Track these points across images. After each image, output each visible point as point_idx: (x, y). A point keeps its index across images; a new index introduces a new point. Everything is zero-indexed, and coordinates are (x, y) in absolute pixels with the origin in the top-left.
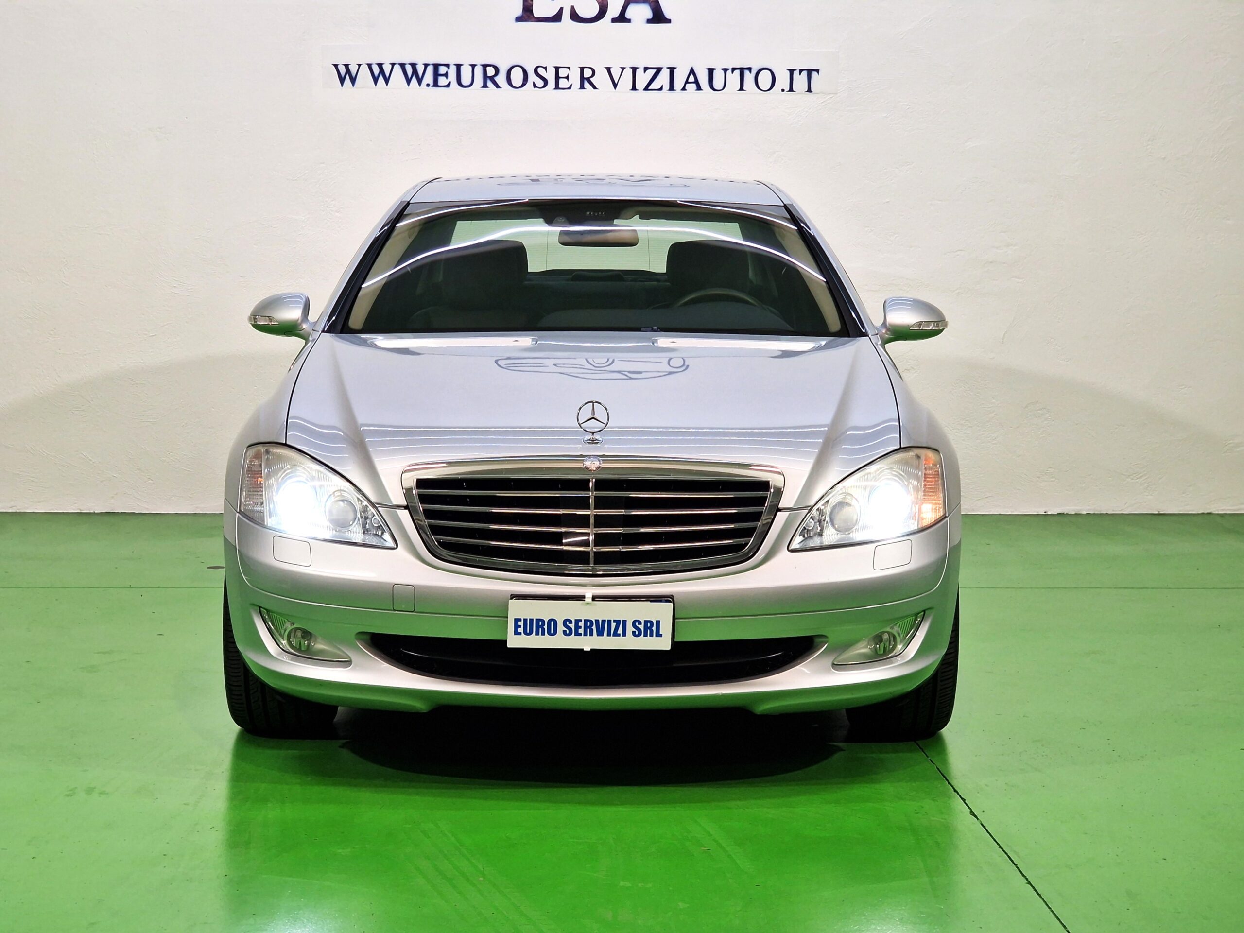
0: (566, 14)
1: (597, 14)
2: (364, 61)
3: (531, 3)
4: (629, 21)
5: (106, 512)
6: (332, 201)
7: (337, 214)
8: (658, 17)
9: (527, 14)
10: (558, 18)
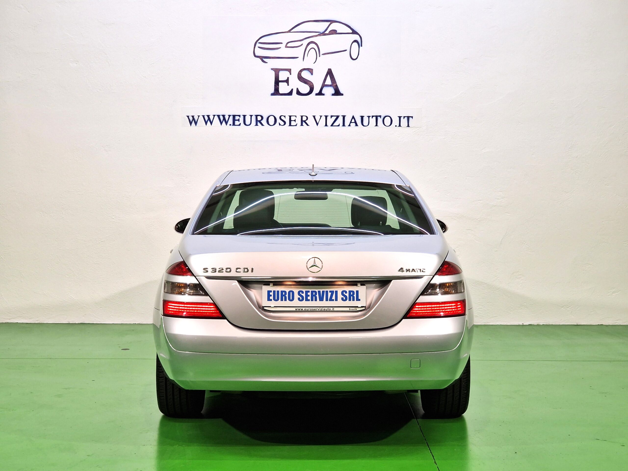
0: (295, 92)
1: (309, 92)
2: (201, 115)
3: (278, 87)
4: (324, 95)
5: (81, 323)
6: (186, 178)
7: (188, 184)
8: (337, 93)
9: (276, 92)
10: (290, 93)
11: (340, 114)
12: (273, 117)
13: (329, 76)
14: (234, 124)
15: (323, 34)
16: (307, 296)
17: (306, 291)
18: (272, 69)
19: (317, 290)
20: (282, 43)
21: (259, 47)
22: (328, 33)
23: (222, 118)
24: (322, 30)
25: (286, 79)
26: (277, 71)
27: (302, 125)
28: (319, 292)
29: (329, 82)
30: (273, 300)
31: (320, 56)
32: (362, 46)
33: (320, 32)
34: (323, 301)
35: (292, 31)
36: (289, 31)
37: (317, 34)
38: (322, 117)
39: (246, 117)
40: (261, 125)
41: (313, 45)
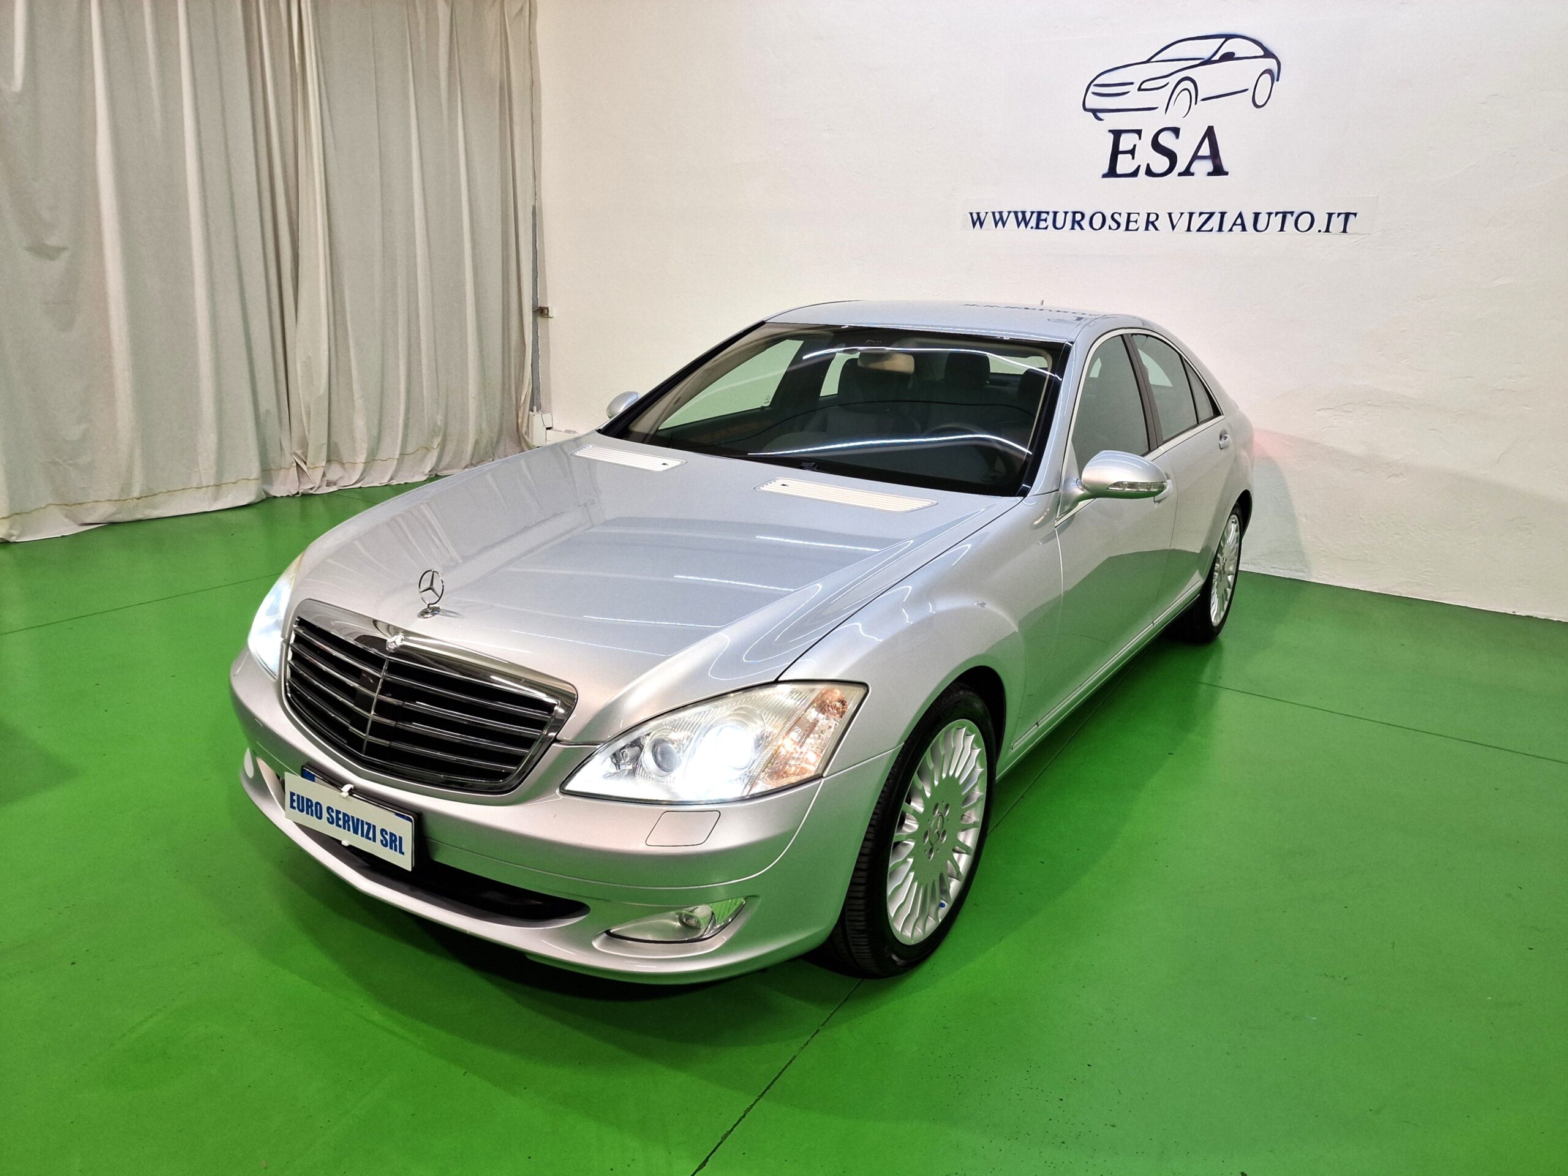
0: (1142, 170)
1: (1169, 168)
2: (990, 211)
3: (1116, 162)
4: (1193, 174)
8: (1218, 170)
9: (1112, 172)
10: (1135, 174)
11: (1218, 210)
12: (1100, 215)
13: (1207, 141)
14: (1038, 227)
15: (1208, 62)
18: (1110, 131)
21: (1093, 93)
22: (1218, 58)
23: (1020, 216)
24: (1206, 56)
25: (1130, 148)
26: (1117, 134)
27: (1147, 229)
29: (1205, 150)
31: (1196, 103)
32: (1278, 80)
33: (1204, 59)
35: (1152, 60)
36: (1150, 60)
37: (1198, 62)
38: (1183, 215)
39: (1058, 214)
40: (1079, 229)
41: (1187, 84)
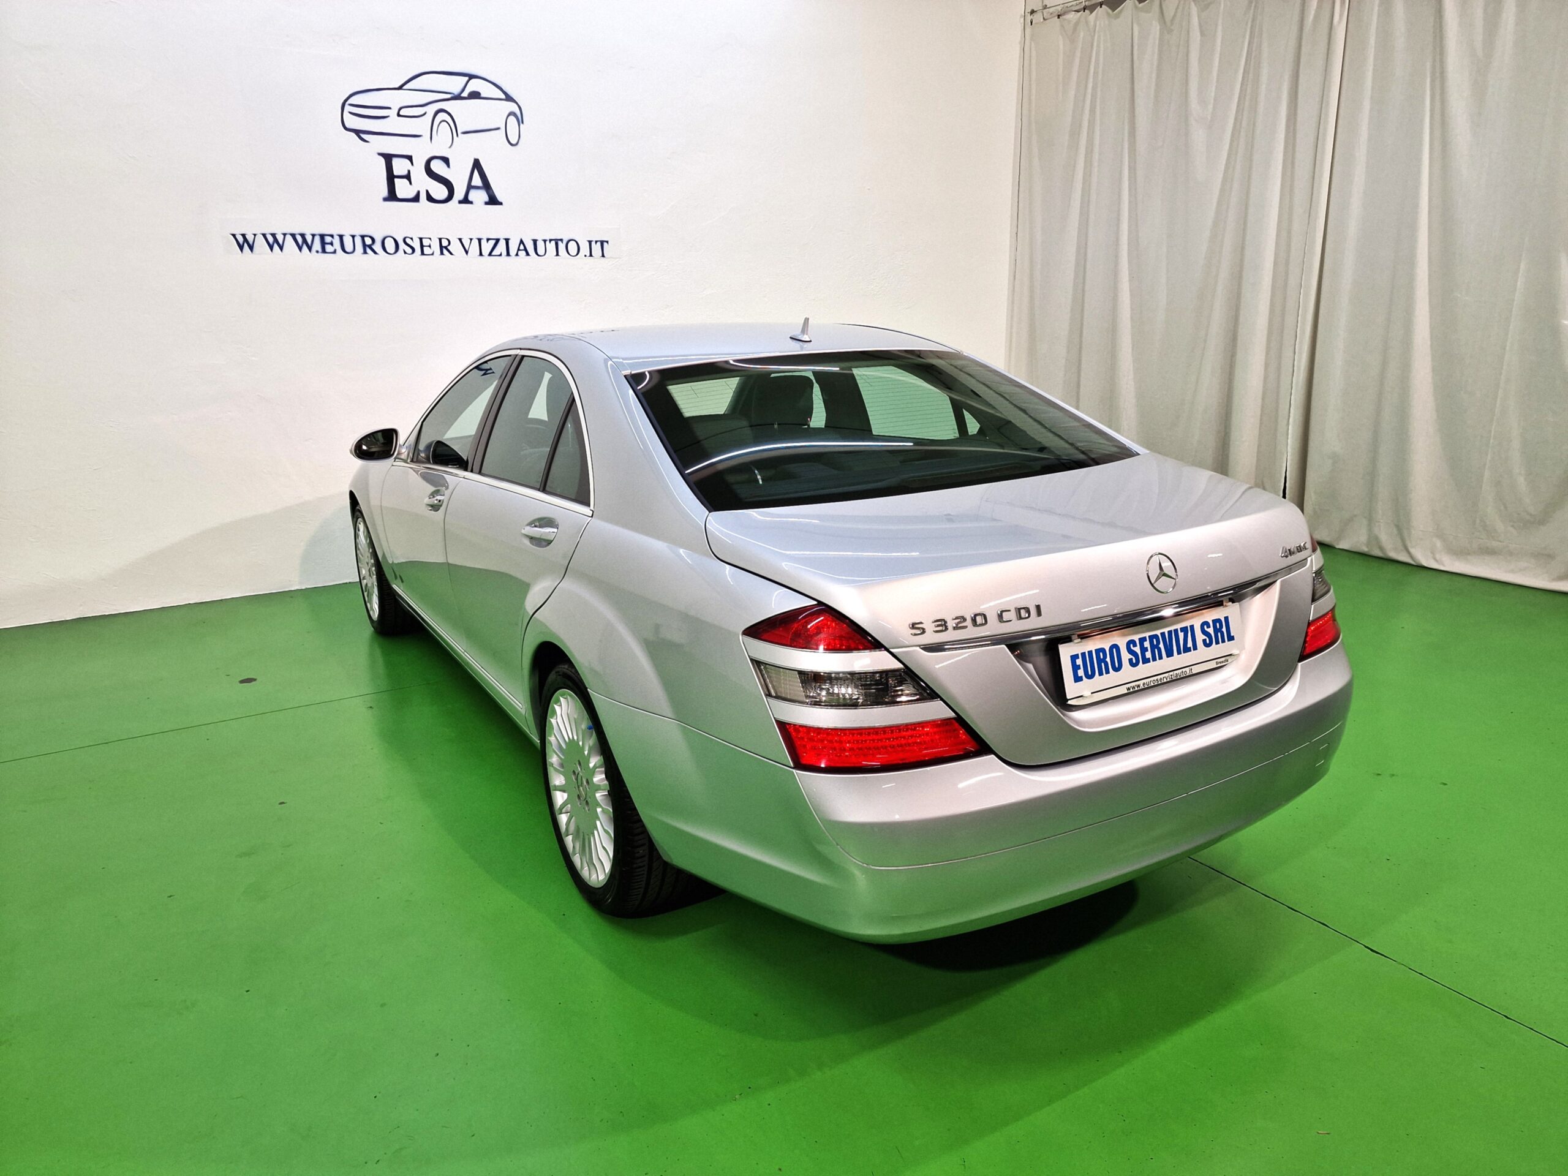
0: (423, 196)
1: (448, 196)
2: (259, 232)
3: (394, 186)
4: (471, 203)
8: (493, 201)
9: (392, 196)
10: (416, 199)
11: (502, 236)
12: (391, 239)
13: (476, 172)
14: (324, 251)
15: (458, 97)
16: (1144, 650)
17: (1140, 639)
18: (379, 154)
19: (1158, 632)
20: (390, 108)
21: (350, 113)
22: (465, 96)
23: (299, 239)
24: (456, 91)
25: (405, 173)
26: (388, 158)
27: (442, 253)
28: (1163, 634)
29: (477, 181)
30: (1084, 677)
32: (523, 123)
33: (454, 94)
34: (1173, 655)
35: (403, 88)
36: (400, 88)
37: (449, 96)
38: (473, 241)
39: (344, 238)
40: (372, 253)
41: (442, 116)
